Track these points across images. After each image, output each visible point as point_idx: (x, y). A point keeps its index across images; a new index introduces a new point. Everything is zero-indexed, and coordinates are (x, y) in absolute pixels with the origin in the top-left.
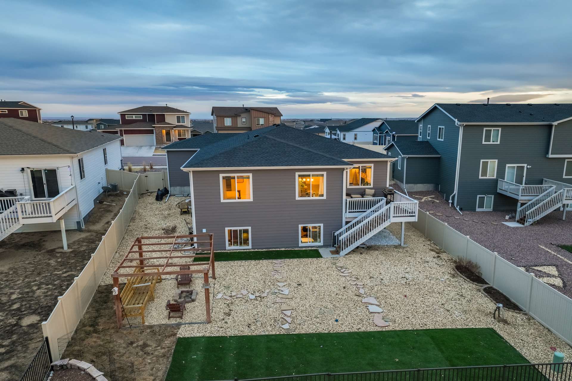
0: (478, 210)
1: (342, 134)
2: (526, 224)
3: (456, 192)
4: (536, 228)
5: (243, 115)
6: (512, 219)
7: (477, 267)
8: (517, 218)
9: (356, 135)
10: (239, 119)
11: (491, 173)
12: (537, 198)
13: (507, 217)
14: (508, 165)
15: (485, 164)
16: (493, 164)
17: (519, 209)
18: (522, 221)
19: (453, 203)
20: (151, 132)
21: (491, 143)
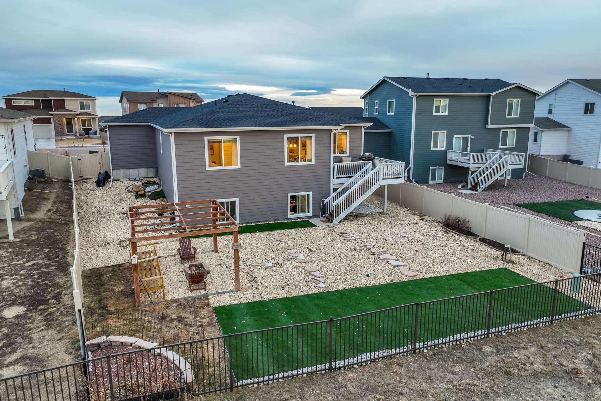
0: (431, 182)
2: (480, 190)
3: (411, 164)
4: (489, 193)
5: (160, 101)
6: (465, 187)
7: (465, 222)
8: (469, 186)
11: (442, 145)
12: (485, 165)
13: (460, 186)
14: (455, 136)
16: (442, 135)
17: (470, 177)
18: (475, 188)
19: (409, 176)
21: (440, 114)
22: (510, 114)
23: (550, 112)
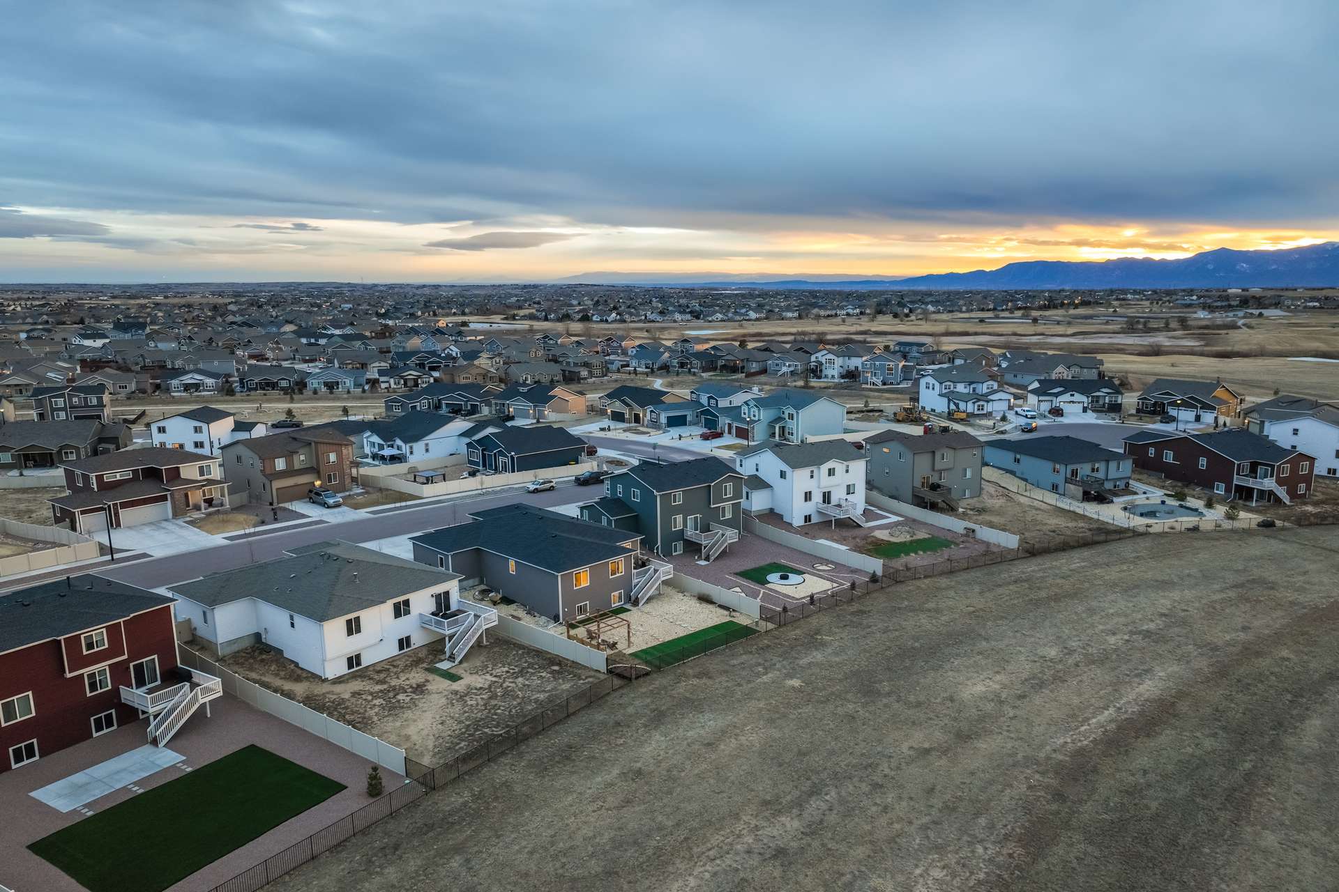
0: (674, 554)
1: (408, 446)
2: (711, 561)
3: (659, 544)
4: (718, 563)
5: (301, 451)
6: (700, 559)
7: (708, 596)
8: (703, 557)
9: (427, 445)
10: (295, 457)
11: (679, 527)
13: (696, 557)
14: (689, 518)
15: (675, 519)
16: (679, 518)
17: (703, 551)
18: (707, 559)
19: (657, 553)
20: (164, 498)
21: (677, 503)
22: (726, 495)
23: (757, 470)
